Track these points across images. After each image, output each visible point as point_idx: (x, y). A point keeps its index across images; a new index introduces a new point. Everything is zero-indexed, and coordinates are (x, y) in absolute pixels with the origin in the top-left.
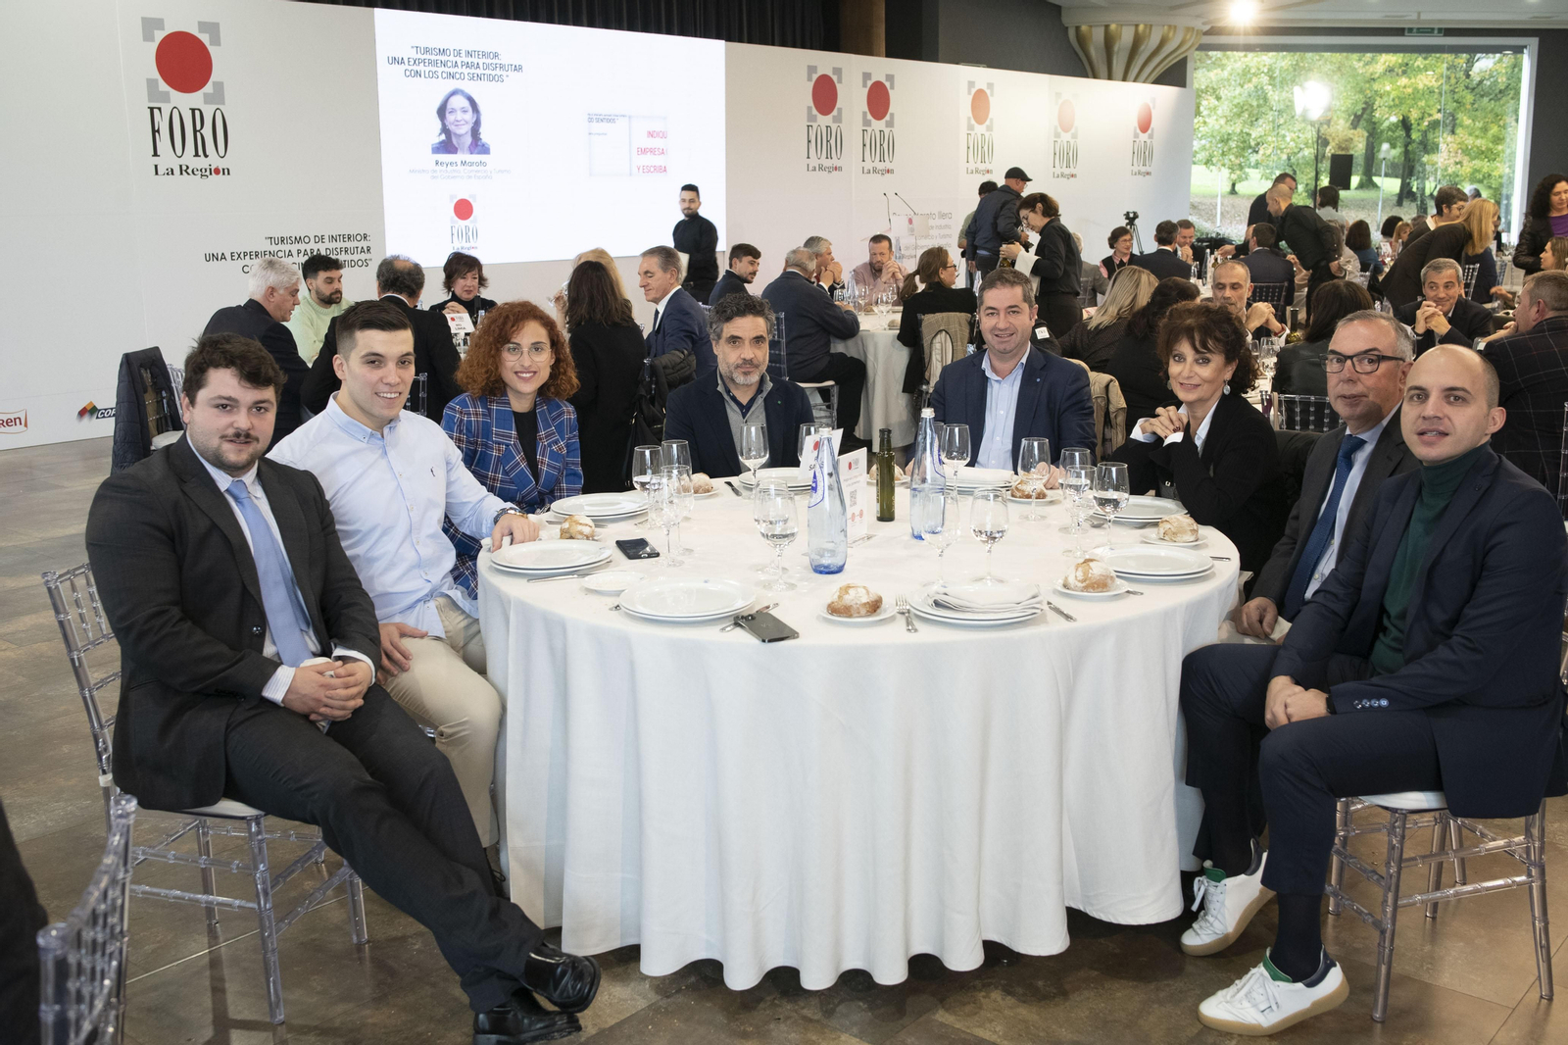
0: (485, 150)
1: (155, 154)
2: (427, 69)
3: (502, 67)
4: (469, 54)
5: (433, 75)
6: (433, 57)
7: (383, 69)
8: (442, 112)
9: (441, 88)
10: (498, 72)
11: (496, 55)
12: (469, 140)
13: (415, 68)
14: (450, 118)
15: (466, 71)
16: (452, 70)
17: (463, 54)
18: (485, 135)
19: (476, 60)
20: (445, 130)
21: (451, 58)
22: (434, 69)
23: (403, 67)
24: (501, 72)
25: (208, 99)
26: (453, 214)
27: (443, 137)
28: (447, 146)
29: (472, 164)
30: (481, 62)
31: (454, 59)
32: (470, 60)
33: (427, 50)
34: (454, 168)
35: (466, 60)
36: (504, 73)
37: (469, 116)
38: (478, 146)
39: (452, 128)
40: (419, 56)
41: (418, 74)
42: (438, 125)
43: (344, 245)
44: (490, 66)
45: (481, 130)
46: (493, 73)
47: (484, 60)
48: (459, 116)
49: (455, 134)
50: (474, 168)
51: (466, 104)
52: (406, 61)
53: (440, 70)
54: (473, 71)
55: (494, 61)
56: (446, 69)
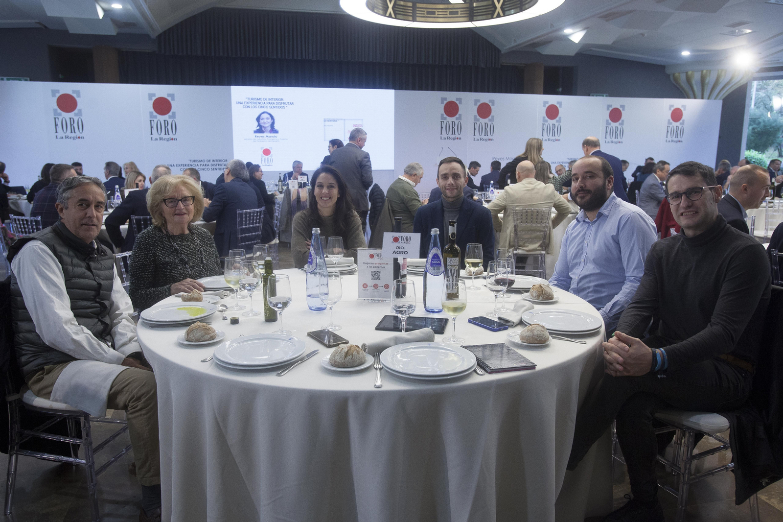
0: (277, 132)
1: (152, 134)
2: (252, 105)
3: (284, 103)
4: (270, 99)
5: (255, 107)
6: (255, 101)
7: (234, 106)
8: (258, 119)
9: (258, 112)
10: (283, 105)
11: (282, 99)
12: (269, 129)
13: (247, 105)
14: (261, 121)
15: (269, 105)
16: (263, 105)
17: (267, 99)
18: (276, 127)
19: (273, 102)
20: (259, 125)
21: (263, 101)
22: (255, 105)
23: (242, 105)
24: (284, 105)
25: (170, 117)
26: (262, 154)
27: (259, 128)
28: (260, 130)
29: (271, 137)
30: (275, 102)
31: (264, 102)
32: (270, 101)
33: (252, 99)
34: (263, 138)
35: (269, 101)
36: (285, 105)
37: (270, 121)
38: (273, 130)
39: (262, 125)
40: (249, 101)
41: (248, 107)
42: (257, 124)
43: (218, 163)
44: (280, 103)
45: (275, 125)
46: (281, 105)
47: (277, 101)
48: (265, 120)
49: (264, 127)
50: (272, 138)
51: (268, 116)
52: (243, 103)
53: (258, 105)
54: (272, 105)
55: (281, 101)
56: (260, 105)
